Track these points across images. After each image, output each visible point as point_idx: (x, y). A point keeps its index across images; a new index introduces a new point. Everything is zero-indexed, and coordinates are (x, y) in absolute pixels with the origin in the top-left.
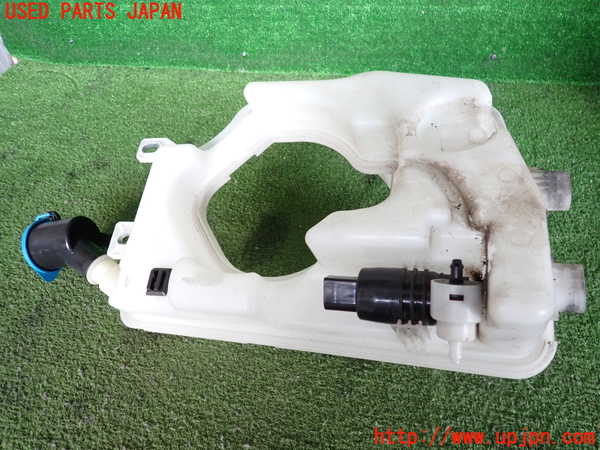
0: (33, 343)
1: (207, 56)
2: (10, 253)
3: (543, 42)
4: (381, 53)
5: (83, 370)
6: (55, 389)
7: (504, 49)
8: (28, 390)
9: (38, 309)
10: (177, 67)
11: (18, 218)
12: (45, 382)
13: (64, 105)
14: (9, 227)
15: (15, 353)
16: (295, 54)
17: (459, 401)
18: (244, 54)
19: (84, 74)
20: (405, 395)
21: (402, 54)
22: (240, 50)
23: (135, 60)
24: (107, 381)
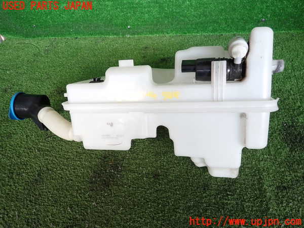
0: (40, 195)
1: (109, 29)
2: (18, 144)
3: (289, 10)
4: (203, 22)
5: (71, 208)
6: (57, 220)
7: (269, 16)
8: (41, 223)
9: (39, 175)
10: (93, 36)
11: (19, 124)
12: (50, 217)
13: (34, 60)
14: (15, 130)
15: (30, 201)
16: (157, 25)
17: (285, 210)
18: (129, 27)
19: (43, 43)
20: (254, 209)
21: (215, 22)
22: (127, 25)
23: (70, 34)
24: (85, 213)
